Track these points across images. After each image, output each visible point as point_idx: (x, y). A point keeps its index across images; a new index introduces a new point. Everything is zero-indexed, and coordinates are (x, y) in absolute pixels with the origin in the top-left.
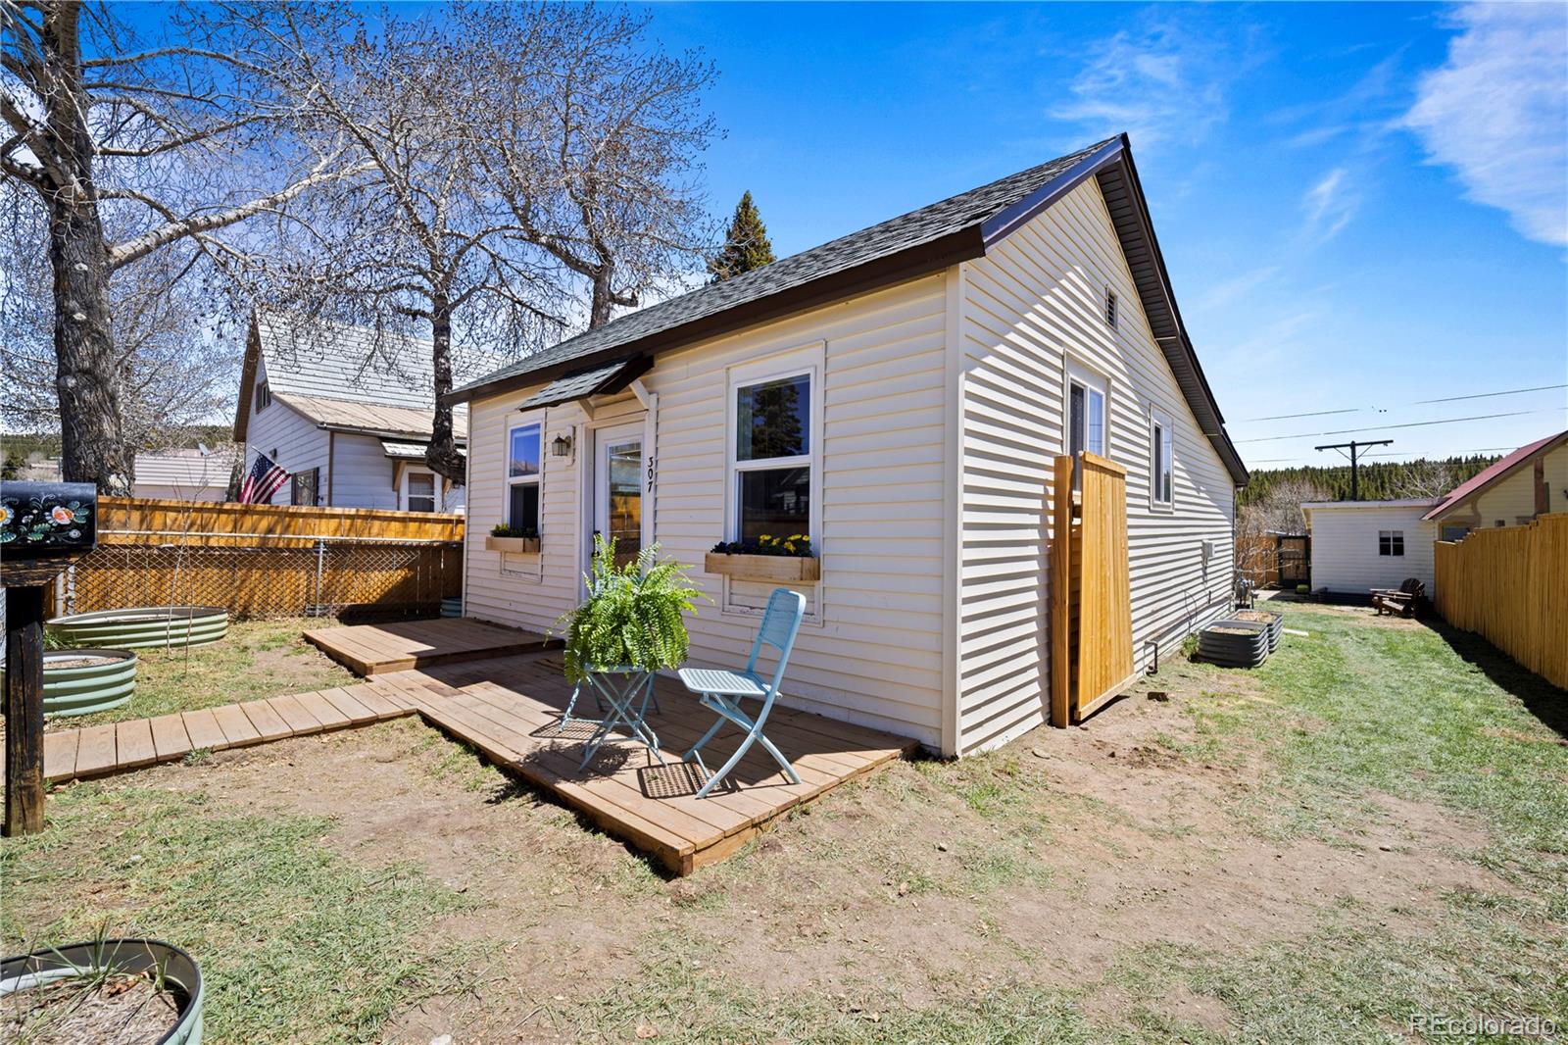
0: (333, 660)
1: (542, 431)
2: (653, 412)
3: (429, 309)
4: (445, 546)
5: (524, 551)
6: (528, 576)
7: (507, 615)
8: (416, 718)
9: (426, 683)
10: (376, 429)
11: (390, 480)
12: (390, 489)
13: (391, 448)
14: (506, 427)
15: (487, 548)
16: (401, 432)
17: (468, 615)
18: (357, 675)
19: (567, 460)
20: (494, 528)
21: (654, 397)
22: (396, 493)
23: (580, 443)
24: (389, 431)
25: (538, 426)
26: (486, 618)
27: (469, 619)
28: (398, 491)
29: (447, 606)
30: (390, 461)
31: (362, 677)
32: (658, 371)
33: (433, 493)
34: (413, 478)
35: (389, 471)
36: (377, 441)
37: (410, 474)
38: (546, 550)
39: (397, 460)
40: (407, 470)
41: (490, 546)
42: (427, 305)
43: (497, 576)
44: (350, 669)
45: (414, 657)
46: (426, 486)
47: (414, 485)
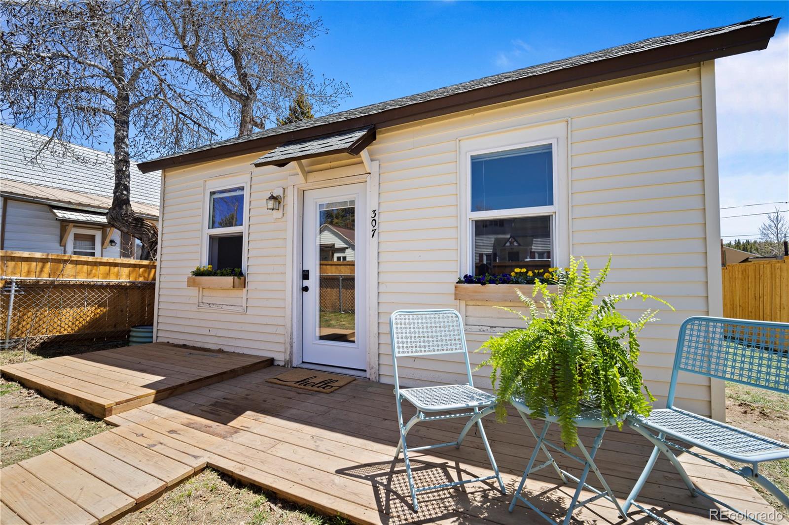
0: (50, 399)
1: (246, 193)
2: (375, 176)
3: (111, 108)
4: (133, 286)
5: (234, 287)
6: (229, 307)
7: (207, 339)
8: (212, 477)
9: (186, 421)
10: (48, 199)
11: (58, 238)
12: (58, 245)
13: (60, 214)
14: (204, 190)
15: (189, 286)
16: (70, 203)
17: (160, 340)
18: (90, 417)
19: (277, 214)
20: (195, 269)
21: (376, 163)
22: (62, 248)
23: (291, 201)
24: (59, 201)
25: (242, 189)
26: (181, 343)
27: (162, 344)
28: (65, 246)
29: (137, 333)
30: (58, 224)
31: (99, 419)
32: (380, 143)
33: (94, 249)
34: (77, 237)
35: (57, 231)
36: (48, 208)
37: (75, 234)
38: (250, 286)
39: (65, 223)
40: (73, 231)
41: (191, 283)
42: (109, 104)
43: (195, 308)
44: (78, 410)
45: (153, 391)
46: (88, 244)
47: (78, 242)
